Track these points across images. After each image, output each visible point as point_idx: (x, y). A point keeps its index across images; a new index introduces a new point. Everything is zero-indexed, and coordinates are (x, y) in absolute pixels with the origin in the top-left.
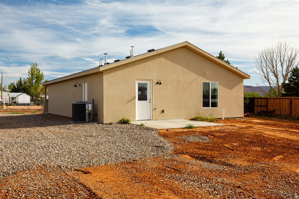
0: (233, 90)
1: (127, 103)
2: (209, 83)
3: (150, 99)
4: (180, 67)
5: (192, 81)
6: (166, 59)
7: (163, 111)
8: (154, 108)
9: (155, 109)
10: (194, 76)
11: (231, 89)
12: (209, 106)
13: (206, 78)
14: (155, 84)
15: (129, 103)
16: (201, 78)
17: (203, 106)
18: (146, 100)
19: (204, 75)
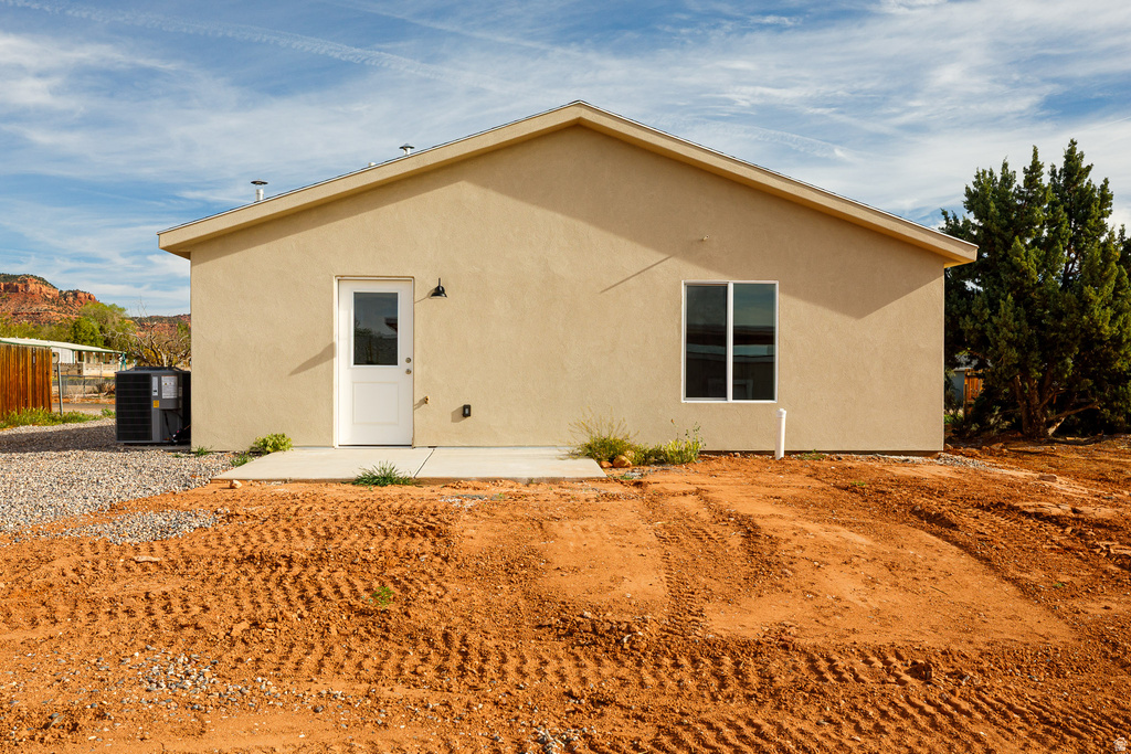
0: (874, 317)
1: (293, 373)
2: (725, 288)
3: (409, 360)
4: (559, 217)
5: (620, 279)
6: (485, 186)
7: (466, 412)
8: (418, 398)
9: (425, 401)
10: (630, 256)
11: (860, 314)
12: (724, 395)
13: (708, 263)
14: (428, 296)
15: (302, 374)
16: (674, 264)
17: (690, 393)
18: (395, 362)
19: (691, 249)
